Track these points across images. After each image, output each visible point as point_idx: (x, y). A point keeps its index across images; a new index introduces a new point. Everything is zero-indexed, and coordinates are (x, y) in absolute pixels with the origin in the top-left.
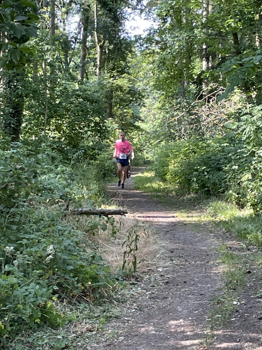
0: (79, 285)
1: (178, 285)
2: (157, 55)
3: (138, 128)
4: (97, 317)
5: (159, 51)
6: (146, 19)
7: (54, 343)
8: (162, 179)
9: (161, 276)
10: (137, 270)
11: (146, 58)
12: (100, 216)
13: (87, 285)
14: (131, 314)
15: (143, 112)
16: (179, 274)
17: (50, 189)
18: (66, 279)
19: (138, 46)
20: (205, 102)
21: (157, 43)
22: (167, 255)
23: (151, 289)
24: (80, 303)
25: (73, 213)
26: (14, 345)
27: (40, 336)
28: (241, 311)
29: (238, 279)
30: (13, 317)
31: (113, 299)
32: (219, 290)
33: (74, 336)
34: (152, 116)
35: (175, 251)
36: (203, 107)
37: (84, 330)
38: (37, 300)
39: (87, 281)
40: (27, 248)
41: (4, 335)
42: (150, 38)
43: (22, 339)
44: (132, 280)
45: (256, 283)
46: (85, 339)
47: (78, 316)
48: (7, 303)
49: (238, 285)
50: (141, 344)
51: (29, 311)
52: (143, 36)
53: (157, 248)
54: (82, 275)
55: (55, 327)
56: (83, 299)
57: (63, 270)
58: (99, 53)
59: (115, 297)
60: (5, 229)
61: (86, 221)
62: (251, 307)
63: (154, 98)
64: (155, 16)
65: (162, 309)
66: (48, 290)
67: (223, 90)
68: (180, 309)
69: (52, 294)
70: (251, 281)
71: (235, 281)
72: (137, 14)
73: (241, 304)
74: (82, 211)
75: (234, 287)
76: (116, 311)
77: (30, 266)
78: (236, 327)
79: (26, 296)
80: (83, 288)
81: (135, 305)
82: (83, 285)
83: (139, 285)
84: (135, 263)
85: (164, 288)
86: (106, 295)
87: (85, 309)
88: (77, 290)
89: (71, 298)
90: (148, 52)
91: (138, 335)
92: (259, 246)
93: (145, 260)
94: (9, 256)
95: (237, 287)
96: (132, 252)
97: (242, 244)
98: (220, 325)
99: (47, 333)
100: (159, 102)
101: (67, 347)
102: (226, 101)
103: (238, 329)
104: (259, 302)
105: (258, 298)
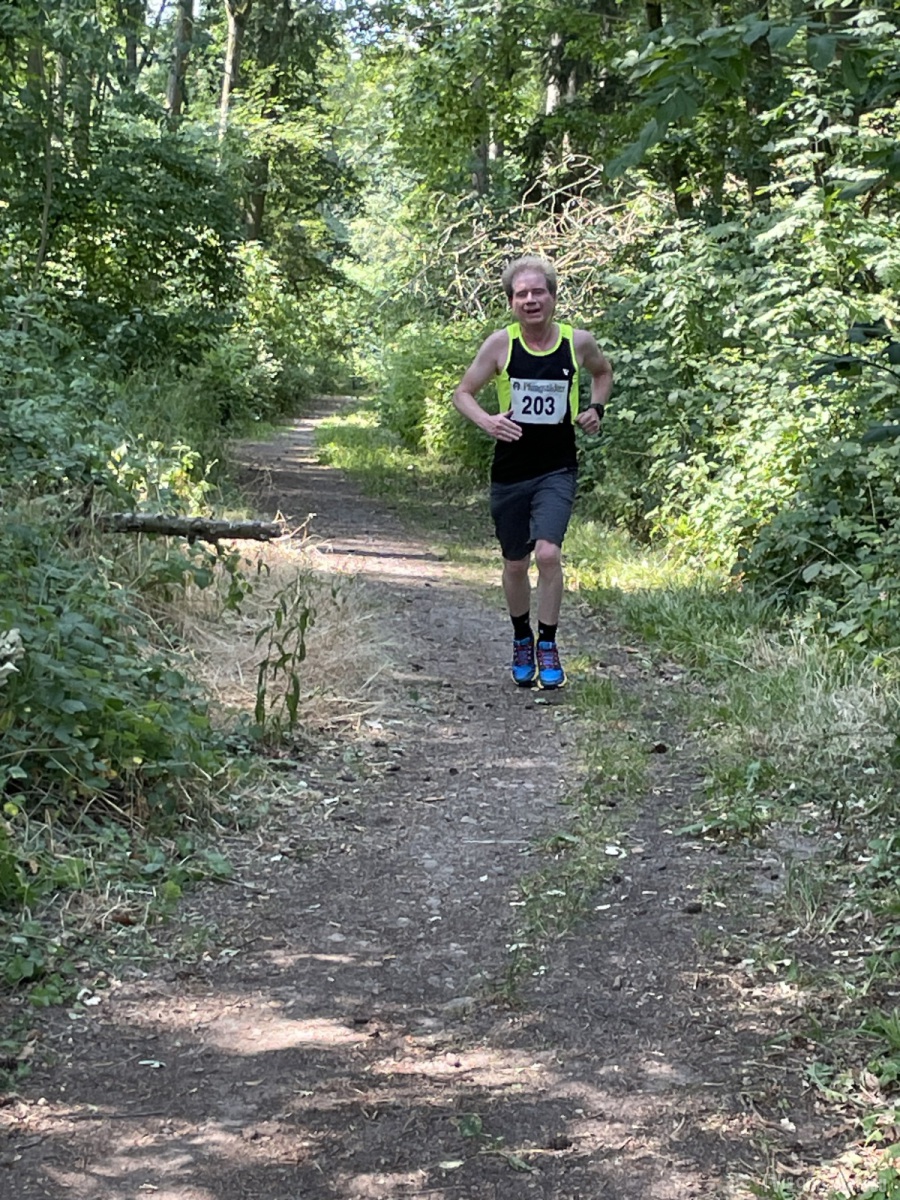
0: (103, 765)
1: (428, 779)
2: (410, 63)
3: (338, 278)
4: (154, 875)
5: (417, 48)
8: (403, 435)
9: (378, 745)
10: (301, 722)
11: (377, 68)
12: (192, 541)
13: (129, 768)
14: (267, 870)
16: (436, 741)
17: (34, 445)
18: (59, 744)
19: (354, 30)
20: (549, 210)
21: (414, 23)
22: (400, 677)
23: (341, 788)
24: (99, 822)
25: (104, 526)
28: (628, 878)
29: (623, 771)
31: (214, 816)
32: (564, 804)
33: (70, 939)
34: (383, 246)
35: (426, 664)
36: (541, 224)
37: (104, 919)
39: (128, 752)
42: (391, 6)
44: (281, 754)
45: (683, 786)
46: (104, 951)
47: (89, 871)
49: (623, 791)
50: (292, 979)
53: (371, 653)
54: (113, 733)
55: (9, 902)
56: (113, 810)
57: (50, 711)
58: (231, 40)
59: (218, 808)
61: (146, 553)
62: (663, 868)
63: (393, 193)
65: (372, 858)
68: (431, 864)
70: (664, 780)
71: (615, 777)
73: (631, 856)
74: (133, 518)
75: (609, 798)
76: (217, 859)
78: (611, 934)
80: (114, 774)
81: (283, 839)
82: (115, 764)
83: (301, 773)
84: (293, 701)
85: (382, 788)
86: (191, 802)
87: (116, 846)
88: (94, 781)
89: (72, 805)
90: (383, 48)
91: (283, 944)
92: (693, 665)
93: (326, 693)
95: (619, 795)
96: (289, 664)
97: (640, 655)
98: (560, 927)
100: (409, 206)
101: (39, 975)
102: (611, 212)
103: (618, 940)
104: (690, 851)
105: (688, 837)
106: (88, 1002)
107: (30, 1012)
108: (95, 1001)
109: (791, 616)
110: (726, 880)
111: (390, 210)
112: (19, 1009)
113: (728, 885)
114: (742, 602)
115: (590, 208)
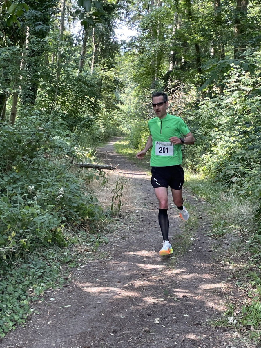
0: (80, 218)
1: (150, 223)
2: (136, 56)
3: (118, 108)
4: (92, 241)
5: (138, 53)
6: (130, 29)
7: (61, 258)
8: (135, 146)
9: (138, 216)
10: (121, 210)
11: (128, 58)
12: (95, 170)
13: (86, 219)
14: (117, 241)
15: (122, 97)
16: (151, 215)
17: (60, 147)
18: (71, 213)
19: (123, 48)
20: (170, 93)
21: (137, 47)
22: (141, 201)
23: (131, 225)
24: (80, 231)
25: (77, 166)
26: (33, 257)
27: (51, 252)
28: (195, 245)
29: (193, 222)
30: (33, 237)
31: (104, 230)
32: (180, 229)
33: (76, 254)
34: (128, 101)
35: (147, 199)
37: (83, 250)
38: (50, 226)
39: (86, 215)
40: (44, 188)
41: (26, 249)
42: (132, 42)
43: (38, 253)
44: (117, 217)
45: (207, 226)
46: (83, 257)
47: (79, 240)
48: (28, 227)
49: (193, 226)
51: (44, 234)
52: (127, 42)
53: (135, 196)
54: (82, 211)
55: (62, 246)
56: (82, 228)
57: (69, 206)
58: (94, 51)
59: (105, 228)
60: (28, 173)
61: (85, 172)
62: (203, 243)
63: (131, 88)
64: (137, 27)
65: (139, 239)
66: (58, 220)
67: (184, 86)
68: (152, 241)
69: (61, 222)
70: (202, 224)
71: (191, 224)
72: (124, 24)
73: (196, 240)
74: (82, 164)
75: (190, 228)
76: (106, 238)
77: (46, 201)
78: (193, 256)
79: (43, 222)
80: (82, 220)
81: (119, 235)
82: (83, 218)
83: (122, 221)
84: (119, 205)
85: (140, 225)
86: (99, 226)
87: (84, 235)
88: (78, 221)
89: (73, 227)
90: (129, 53)
91: (122, 256)
92: (207, 200)
93: (126, 204)
94: (31, 193)
95: (193, 227)
96: (119, 197)
97: (195, 198)
98: (181, 254)
99: (56, 250)
100: (135, 91)
101: (70, 261)
102: (185, 94)
103: (194, 257)
104: (209, 239)
105: (208, 236)
106: (81, 267)
107: (69, 268)
108: (82, 267)
109: (229, 189)
110: (217, 245)
111: (130, 92)
112: (67, 268)
113: (217, 246)
114: (218, 186)
115: (180, 93)
